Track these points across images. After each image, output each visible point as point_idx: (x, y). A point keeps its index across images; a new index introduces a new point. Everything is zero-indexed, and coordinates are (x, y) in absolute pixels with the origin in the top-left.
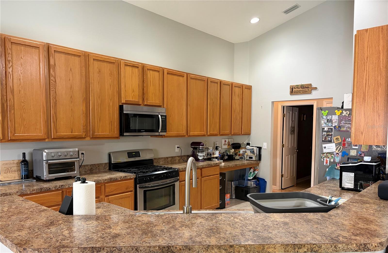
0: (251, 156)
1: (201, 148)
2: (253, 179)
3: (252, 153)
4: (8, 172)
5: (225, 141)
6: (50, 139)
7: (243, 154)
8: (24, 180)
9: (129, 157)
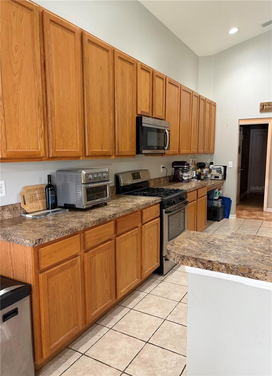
0: (218, 176)
1: (186, 167)
2: (218, 199)
3: (219, 172)
4: (33, 200)
5: (193, 161)
6: (84, 157)
7: (206, 174)
8: (50, 211)
9: (134, 179)
